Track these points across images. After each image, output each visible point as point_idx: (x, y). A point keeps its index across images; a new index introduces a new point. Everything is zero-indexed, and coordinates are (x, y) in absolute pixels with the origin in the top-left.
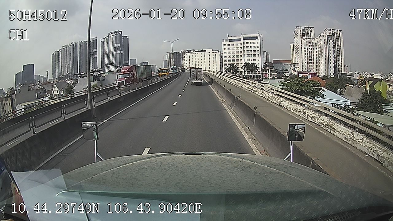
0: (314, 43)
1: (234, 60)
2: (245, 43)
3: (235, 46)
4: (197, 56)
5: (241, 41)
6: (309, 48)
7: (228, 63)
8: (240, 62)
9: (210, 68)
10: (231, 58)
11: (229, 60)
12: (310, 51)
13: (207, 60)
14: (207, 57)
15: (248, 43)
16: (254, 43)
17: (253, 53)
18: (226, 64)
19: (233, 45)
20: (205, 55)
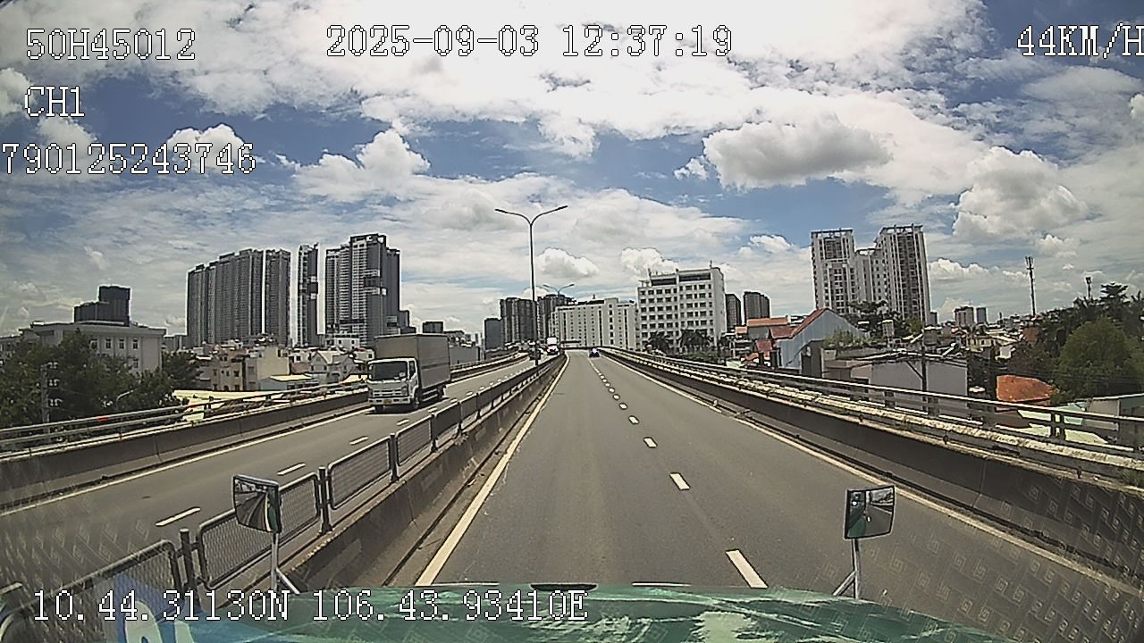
0: (848, 271)
1: (661, 326)
2: (684, 288)
3: (664, 296)
4: (582, 315)
5: (675, 283)
6: (837, 284)
7: (649, 331)
8: (673, 329)
9: (612, 342)
10: (657, 322)
11: (653, 326)
12: (837, 290)
13: (606, 324)
14: (606, 317)
15: (689, 288)
16: (702, 287)
17: (700, 309)
18: (645, 335)
19: (660, 292)
20: (600, 312)
